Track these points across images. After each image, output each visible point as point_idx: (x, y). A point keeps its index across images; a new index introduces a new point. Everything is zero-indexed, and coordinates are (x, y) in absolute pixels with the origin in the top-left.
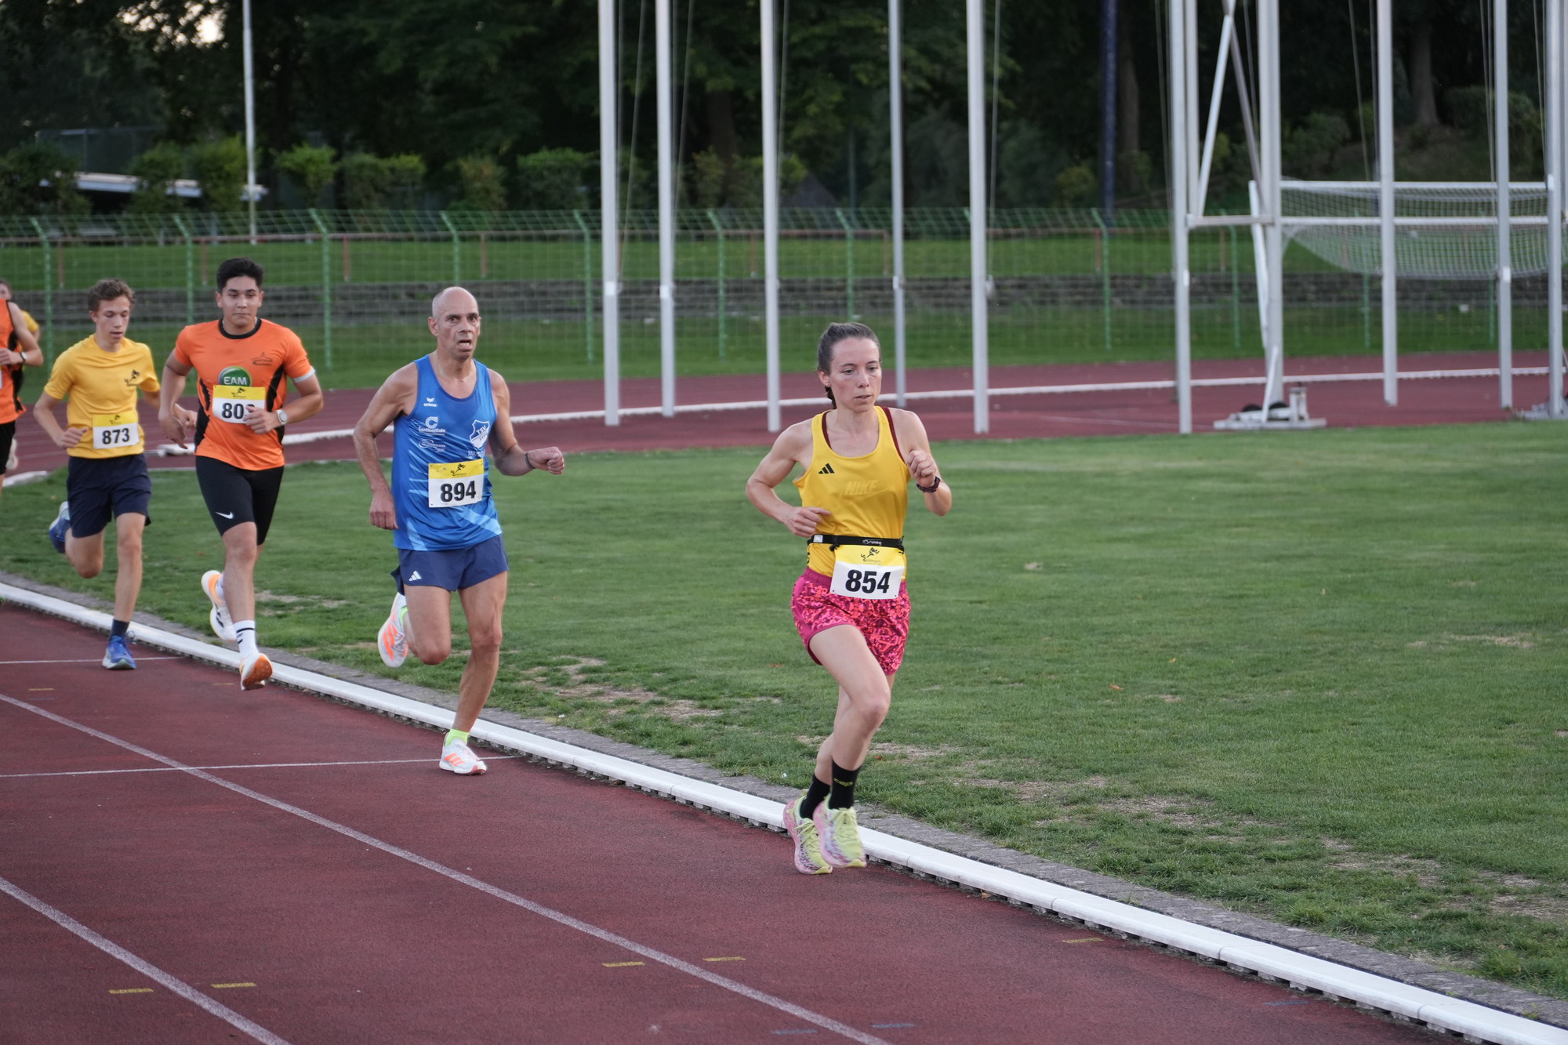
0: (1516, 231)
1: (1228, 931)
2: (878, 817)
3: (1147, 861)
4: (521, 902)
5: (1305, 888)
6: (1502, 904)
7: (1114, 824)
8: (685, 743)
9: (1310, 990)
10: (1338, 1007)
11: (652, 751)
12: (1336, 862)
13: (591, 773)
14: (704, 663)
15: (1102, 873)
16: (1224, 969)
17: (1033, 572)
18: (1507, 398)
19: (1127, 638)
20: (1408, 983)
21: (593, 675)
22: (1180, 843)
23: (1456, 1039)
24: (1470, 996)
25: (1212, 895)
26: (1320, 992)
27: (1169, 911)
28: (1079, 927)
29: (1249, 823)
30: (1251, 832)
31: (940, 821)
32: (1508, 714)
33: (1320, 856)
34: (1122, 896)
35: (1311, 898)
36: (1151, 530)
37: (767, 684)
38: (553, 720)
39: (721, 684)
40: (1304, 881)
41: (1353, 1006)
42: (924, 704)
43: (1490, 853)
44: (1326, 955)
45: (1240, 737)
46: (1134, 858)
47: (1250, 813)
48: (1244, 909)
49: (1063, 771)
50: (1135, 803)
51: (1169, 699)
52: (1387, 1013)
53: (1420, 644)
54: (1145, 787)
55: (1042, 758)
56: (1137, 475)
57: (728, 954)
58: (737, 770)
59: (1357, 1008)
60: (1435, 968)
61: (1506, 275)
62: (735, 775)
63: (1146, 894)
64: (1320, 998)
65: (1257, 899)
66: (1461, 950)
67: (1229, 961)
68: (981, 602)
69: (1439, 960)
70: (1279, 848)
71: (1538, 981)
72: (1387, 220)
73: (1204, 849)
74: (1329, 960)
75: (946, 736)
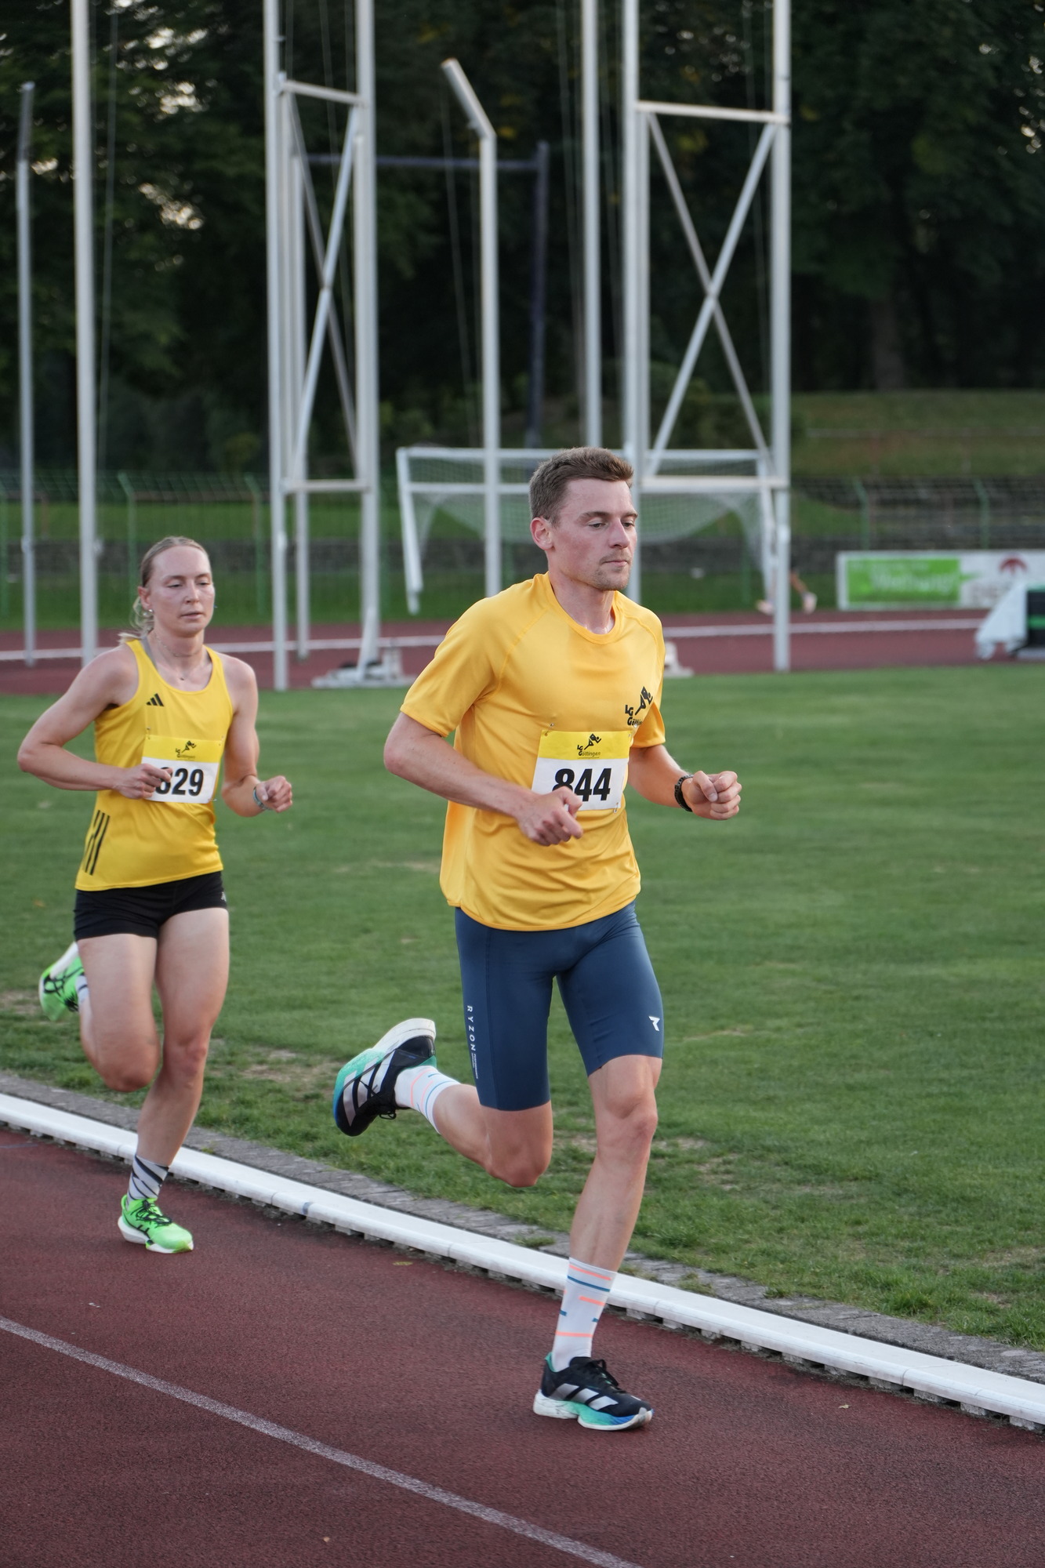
6: (255, 1072)
9: (44, 1137)
10: (62, 1148)
20: (126, 1129)
22: (9, 1026)
26: (51, 1138)
32: (370, 925)
41: (73, 1148)
43: (273, 1034)
44: (70, 1109)
48: (29, 1078)
52: (97, 1152)
53: (344, 869)
59: (77, 1150)
64: (50, 1143)
65: (46, 1069)
72: (491, 488)
73: (28, 1032)
74: (73, 1112)
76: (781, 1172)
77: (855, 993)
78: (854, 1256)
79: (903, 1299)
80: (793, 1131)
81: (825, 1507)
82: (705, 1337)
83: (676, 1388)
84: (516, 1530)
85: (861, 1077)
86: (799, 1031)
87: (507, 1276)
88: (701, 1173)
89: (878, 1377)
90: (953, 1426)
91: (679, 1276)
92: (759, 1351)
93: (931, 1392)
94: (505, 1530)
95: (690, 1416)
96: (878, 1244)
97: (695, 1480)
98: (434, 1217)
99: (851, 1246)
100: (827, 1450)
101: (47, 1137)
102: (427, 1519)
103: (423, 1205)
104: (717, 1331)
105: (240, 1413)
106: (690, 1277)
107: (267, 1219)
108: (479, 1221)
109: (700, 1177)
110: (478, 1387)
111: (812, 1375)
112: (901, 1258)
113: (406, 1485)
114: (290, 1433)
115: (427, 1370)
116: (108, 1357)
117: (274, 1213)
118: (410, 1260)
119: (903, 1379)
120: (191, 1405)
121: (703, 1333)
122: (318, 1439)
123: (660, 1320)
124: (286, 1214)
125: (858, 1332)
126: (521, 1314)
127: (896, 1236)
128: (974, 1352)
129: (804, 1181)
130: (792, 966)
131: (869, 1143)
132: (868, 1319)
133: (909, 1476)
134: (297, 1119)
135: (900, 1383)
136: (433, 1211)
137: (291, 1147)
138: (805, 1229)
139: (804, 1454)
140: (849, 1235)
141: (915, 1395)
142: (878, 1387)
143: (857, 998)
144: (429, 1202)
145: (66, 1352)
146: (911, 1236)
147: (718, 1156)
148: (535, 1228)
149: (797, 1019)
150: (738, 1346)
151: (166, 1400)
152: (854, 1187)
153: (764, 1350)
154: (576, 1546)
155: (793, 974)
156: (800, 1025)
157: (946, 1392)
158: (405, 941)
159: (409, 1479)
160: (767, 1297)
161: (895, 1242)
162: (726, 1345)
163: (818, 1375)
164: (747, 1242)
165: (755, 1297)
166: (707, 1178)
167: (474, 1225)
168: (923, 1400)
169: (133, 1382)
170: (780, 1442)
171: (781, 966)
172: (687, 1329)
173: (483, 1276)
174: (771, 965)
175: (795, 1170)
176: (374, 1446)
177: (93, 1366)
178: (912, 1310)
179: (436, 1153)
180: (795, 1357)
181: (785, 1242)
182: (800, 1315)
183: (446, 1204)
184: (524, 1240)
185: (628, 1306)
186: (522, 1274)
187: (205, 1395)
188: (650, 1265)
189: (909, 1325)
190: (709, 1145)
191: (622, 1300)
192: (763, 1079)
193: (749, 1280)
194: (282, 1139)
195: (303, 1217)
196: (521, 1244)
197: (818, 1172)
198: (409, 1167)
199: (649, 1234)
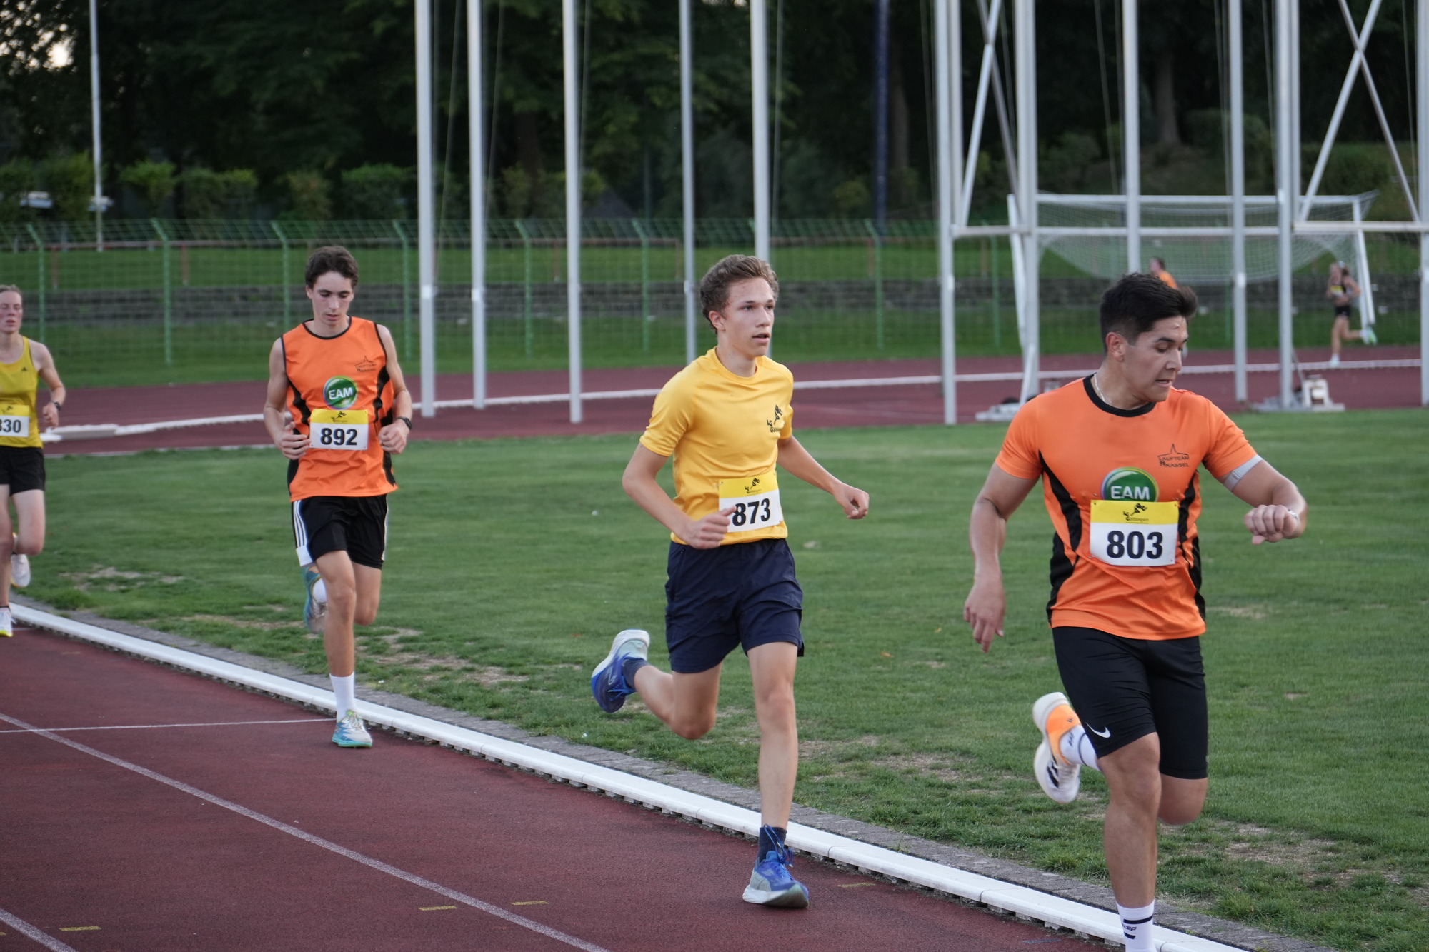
0: (1250, 242)
1: (989, 876)
2: (670, 773)
3: (915, 812)
4: (343, 852)
5: (1059, 836)
6: (1236, 851)
7: (885, 779)
8: (494, 706)
9: (1063, 929)
10: (1089, 945)
11: (464, 713)
12: (1086, 813)
13: (408, 734)
14: (511, 633)
15: (874, 823)
16: (985, 910)
17: (811, 550)
18: (1241, 392)
19: (897, 610)
21: (410, 645)
22: (945, 796)
24: (1208, 934)
25: (974, 843)
26: (1072, 931)
27: (935, 857)
28: (853, 873)
29: (1008, 777)
30: (1009, 786)
31: (727, 777)
32: (1242, 679)
34: (892, 844)
35: (1064, 846)
36: (919, 511)
37: (569, 652)
38: (373, 685)
39: (527, 653)
40: (1057, 830)
41: (1101, 943)
43: (1226, 804)
44: (1077, 898)
45: (999, 700)
46: (903, 810)
47: (1008, 768)
48: (1003, 856)
49: (838, 731)
50: (904, 760)
51: (935, 665)
54: (913, 745)
55: (819, 719)
56: (906, 462)
57: (533, 899)
58: (542, 730)
59: (1106, 946)
60: (1177, 909)
61: (1241, 280)
62: (540, 735)
63: (914, 842)
64: (1072, 937)
65: (1015, 847)
66: (1199, 892)
67: (990, 903)
69: (1180, 902)
70: (1035, 800)
71: (1269, 920)
72: (1133, 231)
73: (967, 802)
74: (1080, 902)
101: (1066, 930)
158: (1292, 697)
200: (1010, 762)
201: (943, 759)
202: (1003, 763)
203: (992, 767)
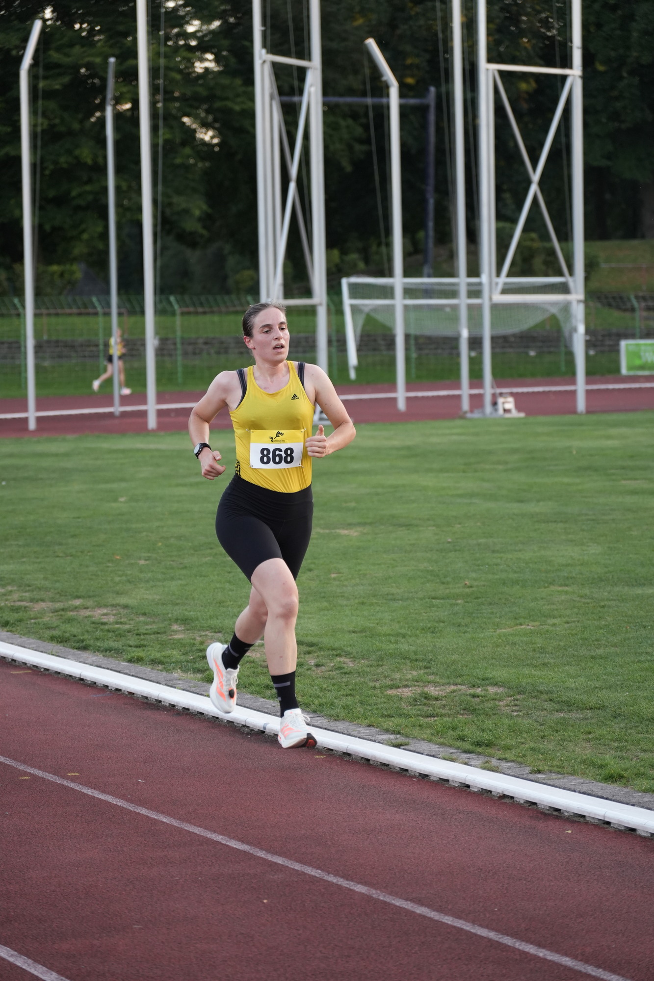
1: (92, 665)
3: (75, 636)
5: (145, 646)
7: (70, 620)
10: (127, 696)
12: (171, 635)
16: (82, 682)
17: (121, 502)
18: (466, 405)
19: (144, 534)
20: (163, 684)
23: (172, 708)
24: (188, 689)
25: (98, 650)
26: (120, 690)
27: (69, 657)
28: (23, 666)
29: (140, 619)
30: (138, 623)
32: (313, 566)
33: (165, 632)
35: (144, 651)
40: (145, 643)
41: (133, 696)
42: (12, 567)
44: (131, 674)
45: (165, 580)
46: (67, 635)
47: (144, 614)
48: (109, 657)
49: (63, 597)
50: (90, 611)
51: (142, 562)
52: (146, 698)
54: (99, 604)
55: (56, 591)
59: (135, 697)
61: (465, 333)
63: (62, 650)
64: (120, 693)
65: (118, 652)
67: (84, 678)
68: (79, 518)
70: (147, 630)
73: (108, 631)
74: (133, 676)
75: (12, 581)
76: (546, 705)
77: (602, 604)
78: (586, 751)
79: (609, 773)
80: (555, 682)
81: (552, 884)
82: (494, 795)
83: (474, 822)
84: (374, 896)
85: (600, 651)
86: (566, 626)
87: (381, 763)
88: (500, 706)
89: (591, 816)
90: (631, 842)
91: (481, 762)
92: (524, 802)
93: (620, 823)
94: (368, 896)
95: (481, 837)
96: (600, 744)
97: (479, 870)
98: (340, 731)
99: (584, 745)
100: (557, 855)
101: (118, 690)
102: (323, 890)
103: (333, 724)
104: (500, 792)
105: (221, 837)
106: (487, 762)
107: (242, 733)
108: (366, 733)
109: (499, 708)
110: (359, 822)
111: (554, 815)
112: (613, 752)
113: (313, 873)
114: (248, 846)
115: (330, 813)
116: (148, 809)
117: (246, 730)
118: (324, 755)
119: (604, 817)
120: (193, 833)
121: (493, 793)
122: (264, 850)
123: (468, 786)
124: (253, 730)
125: (582, 791)
126: (387, 783)
127: (611, 740)
128: (646, 801)
129: (560, 710)
130: (566, 588)
131: (601, 689)
132: (588, 784)
133: (602, 868)
134: (262, 677)
135: (603, 819)
136: (339, 727)
137: (258, 693)
138: (558, 736)
139: (544, 857)
140: (584, 739)
141: (612, 825)
142: (591, 822)
143: (603, 607)
144: (338, 722)
145: (125, 806)
146: (619, 740)
147: (511, 696)
148: (398, 736)
149: (567, 619)
150: (512, 800)
151: (180, 831)
152: (589, 713)
153: (527, 802)
154: (407, 904)
155: (566, 593)
156: (567, 623)
157: (628, 823)
158: (333, 576)
159: (314, 870)
160: (531, 773)
161: (610, 743)
162: (505, 799)
163: (557, 816)
164: (523, 743)
165: (524, 773)
166: (503, 708)
167: (363, 735)
168: (616, 828)
169: (161, 821)
170: (531, 851)
171: (560, 589)
172: (484, 791)
173: (366, 762)
174: (552, 588)
175: (556, 704)
176: (296, 853)
177: (139, 814)
178: (614, 779)
179: (343, 695)
180: (545, 806)
181: (545, 743)
182: (549, 782)
183: (347, 724)
184: (392, 743)
185: (450, 779)
186: (389, 761)
187: (201, 828)
188: (465, 756)
189: (612, 788)
190: (506, 690)
191: (446, 775)
192: (542, 653)
193: (522, 764)
194: (253, 688)
195: (263, 732)
196: (390, 745)
197: (569, 705)
198: (326, 703)
199: (466, 739)
200: (147, 611)
201: (112, 610)
202: (143, 611)
203: (137, 614)
